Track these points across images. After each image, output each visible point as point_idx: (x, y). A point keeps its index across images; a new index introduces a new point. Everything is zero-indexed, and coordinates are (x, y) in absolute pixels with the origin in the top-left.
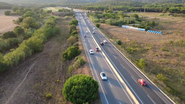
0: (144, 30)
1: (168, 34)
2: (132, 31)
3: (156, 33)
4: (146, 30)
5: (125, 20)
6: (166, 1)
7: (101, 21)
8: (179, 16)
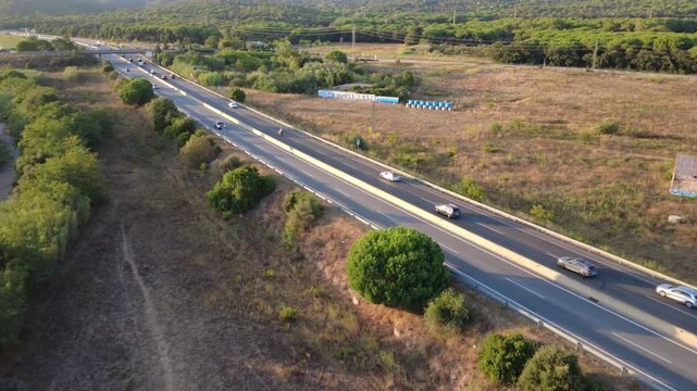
0: (397, 99)
1: (466, 106)
2: (359, 107)
3: (434, 108)
4: (403, 100)
5: (317, 72)
6: (392, 6)
7: (235, 80)
8: (458, 53)
